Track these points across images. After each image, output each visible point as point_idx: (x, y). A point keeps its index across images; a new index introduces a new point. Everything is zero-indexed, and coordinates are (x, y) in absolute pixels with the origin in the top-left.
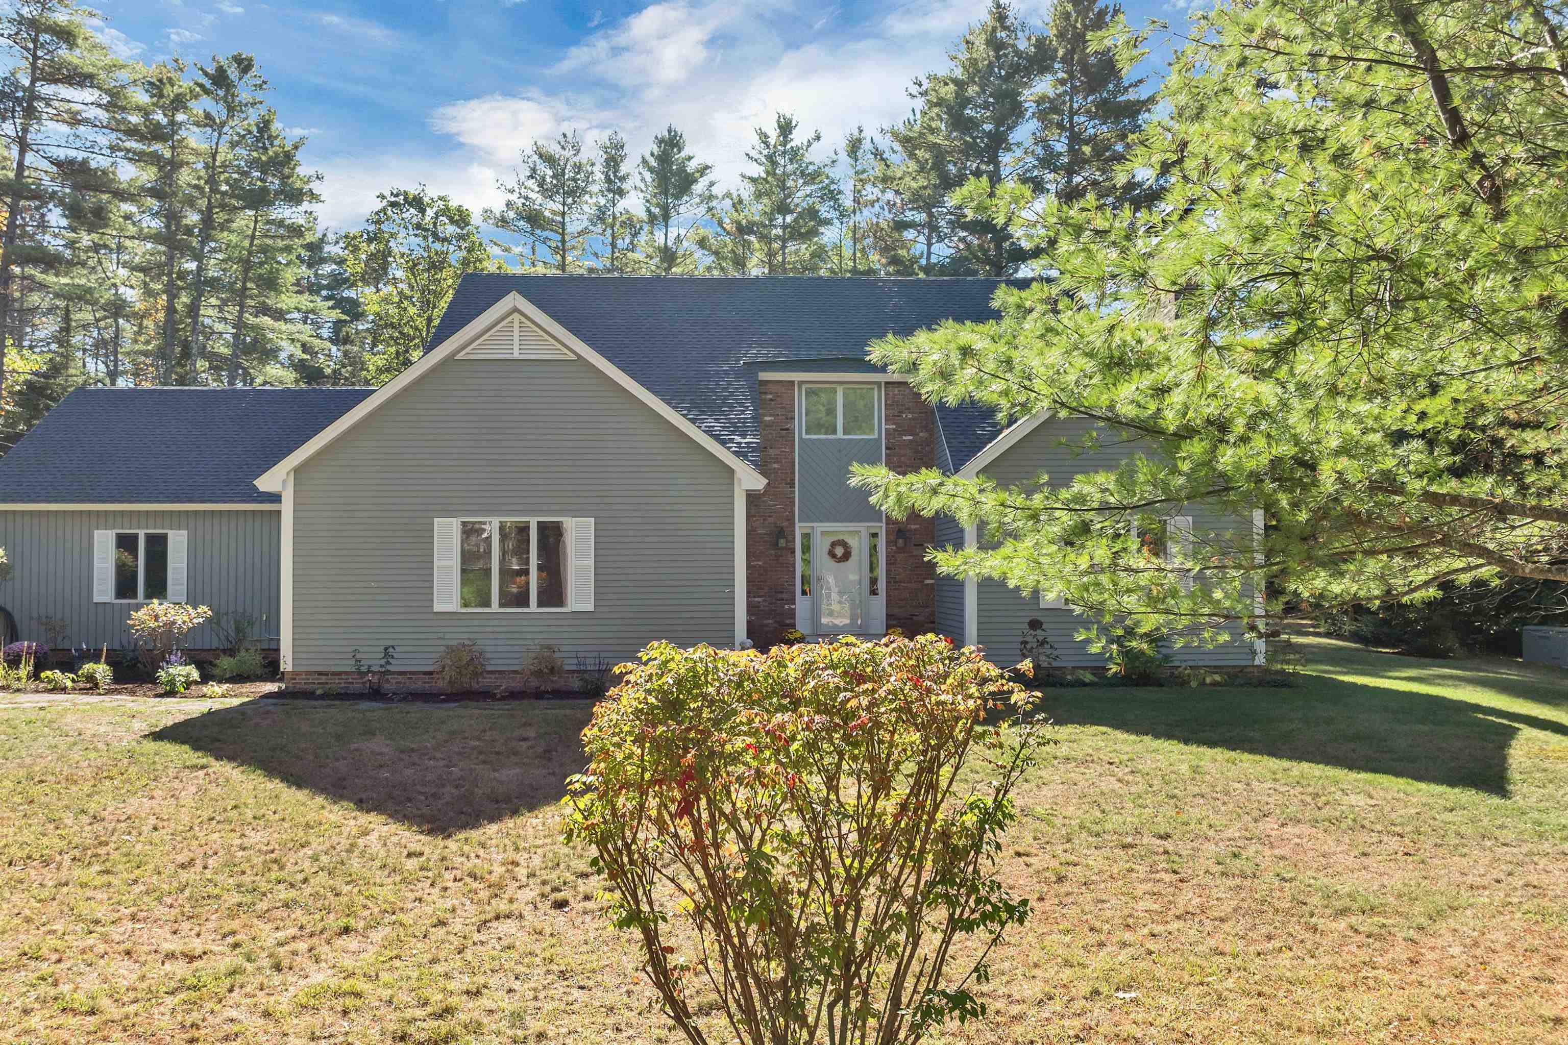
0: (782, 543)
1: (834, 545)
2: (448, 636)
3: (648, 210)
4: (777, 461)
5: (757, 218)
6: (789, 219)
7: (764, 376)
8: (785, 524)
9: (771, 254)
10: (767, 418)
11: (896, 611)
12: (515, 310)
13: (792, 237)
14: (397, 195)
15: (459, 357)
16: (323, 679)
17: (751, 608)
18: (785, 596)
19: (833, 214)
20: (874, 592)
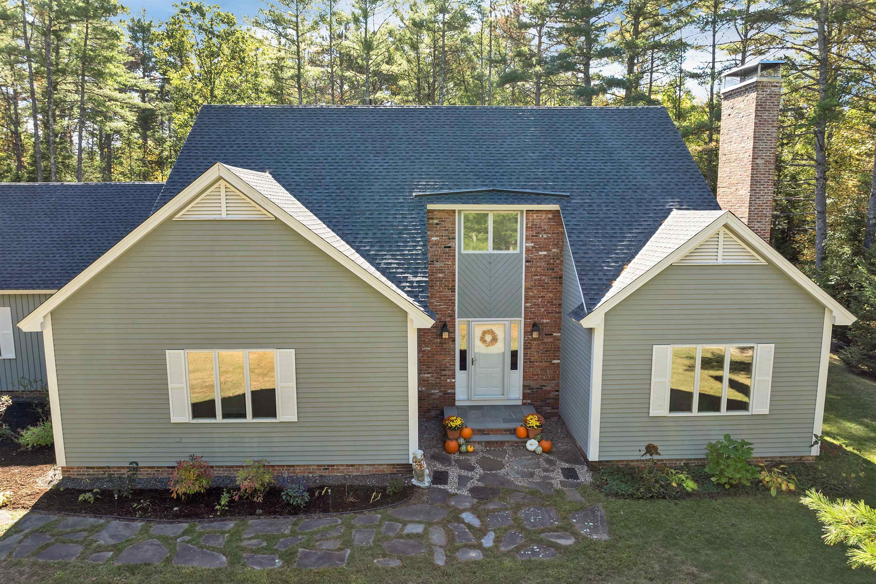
0: (445, 335)
1: (484, 333)
2: (183, 440)
3: (353, 13)
4: (441, 271)
5: (426, 17)
6: (447, 16)
7: (430, 207)
8: (448, 319)
9: (435, 41)
10: (434, 239)
11: (532, 383)
12: (220, 178)
13: (450, 29)
14: (185, 5)
15: (177, 217)
16: (91, 471)
17: (421, 382)
18: (447, 373)
19: (477, 16)
20: (514, 366)
